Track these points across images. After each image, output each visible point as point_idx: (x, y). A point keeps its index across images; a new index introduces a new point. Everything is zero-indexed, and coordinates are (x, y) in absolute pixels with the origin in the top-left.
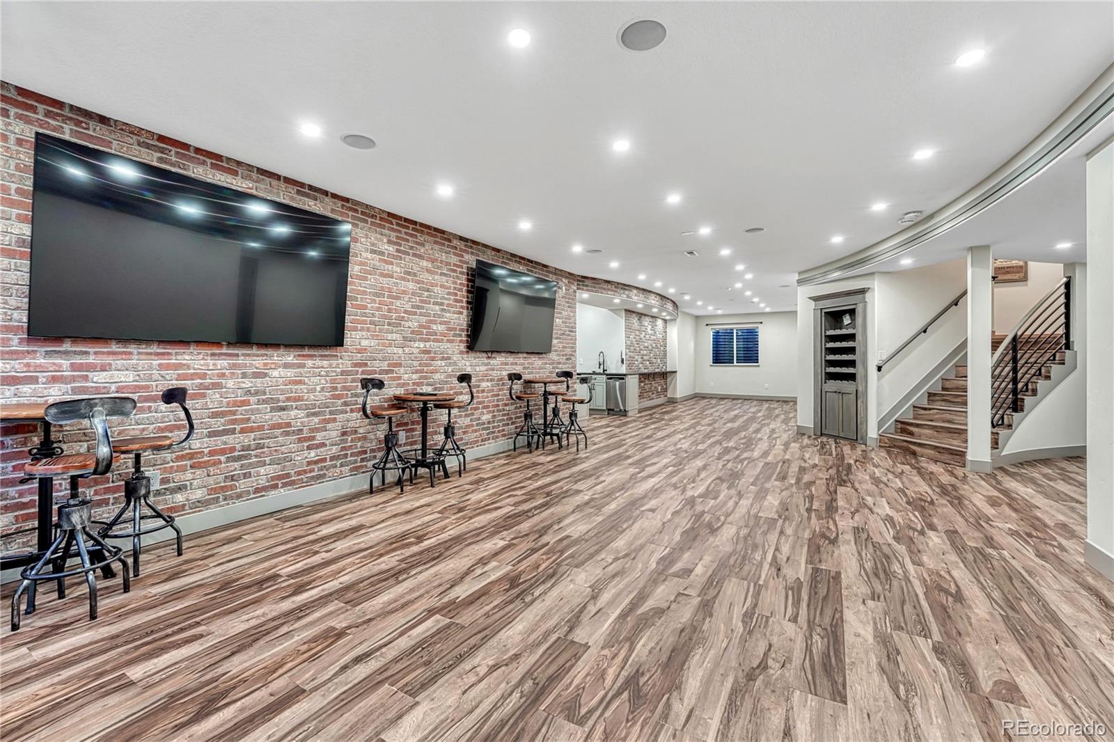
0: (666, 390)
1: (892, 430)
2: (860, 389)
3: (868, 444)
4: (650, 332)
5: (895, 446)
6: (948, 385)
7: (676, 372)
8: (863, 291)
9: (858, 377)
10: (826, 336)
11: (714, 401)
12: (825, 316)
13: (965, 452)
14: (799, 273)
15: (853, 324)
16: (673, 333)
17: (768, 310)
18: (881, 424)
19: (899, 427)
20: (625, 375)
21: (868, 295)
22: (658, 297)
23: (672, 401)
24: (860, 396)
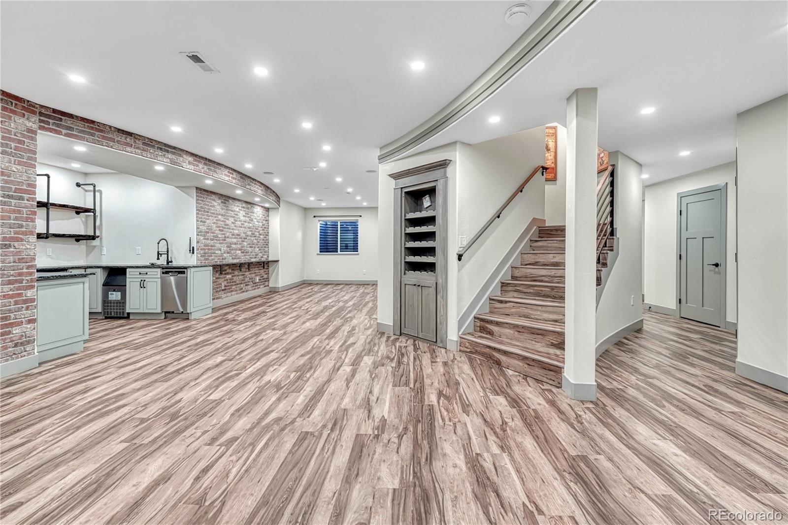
0: (268, 279)
1: (471, 330)
2: (440, 281)
3: (447, 348)
4: (242, 218)
5: (476, 352)
6: (517, 273)
7: (277, 261)
8: (443, 164)
9: (438, 267)
10: (406, 219)
11: (316, 289)
12: (405, 197)
13: (561, 368)
14: (381, 148)
15: (432, 206)
16: (276, 222)
17: (365, 204)
18: (461, 323)
19: (478, 324)
20: (186, 268)
21: (449, 169)
22: (238, 177)
23: (274, 291)
24: (439, 290)
